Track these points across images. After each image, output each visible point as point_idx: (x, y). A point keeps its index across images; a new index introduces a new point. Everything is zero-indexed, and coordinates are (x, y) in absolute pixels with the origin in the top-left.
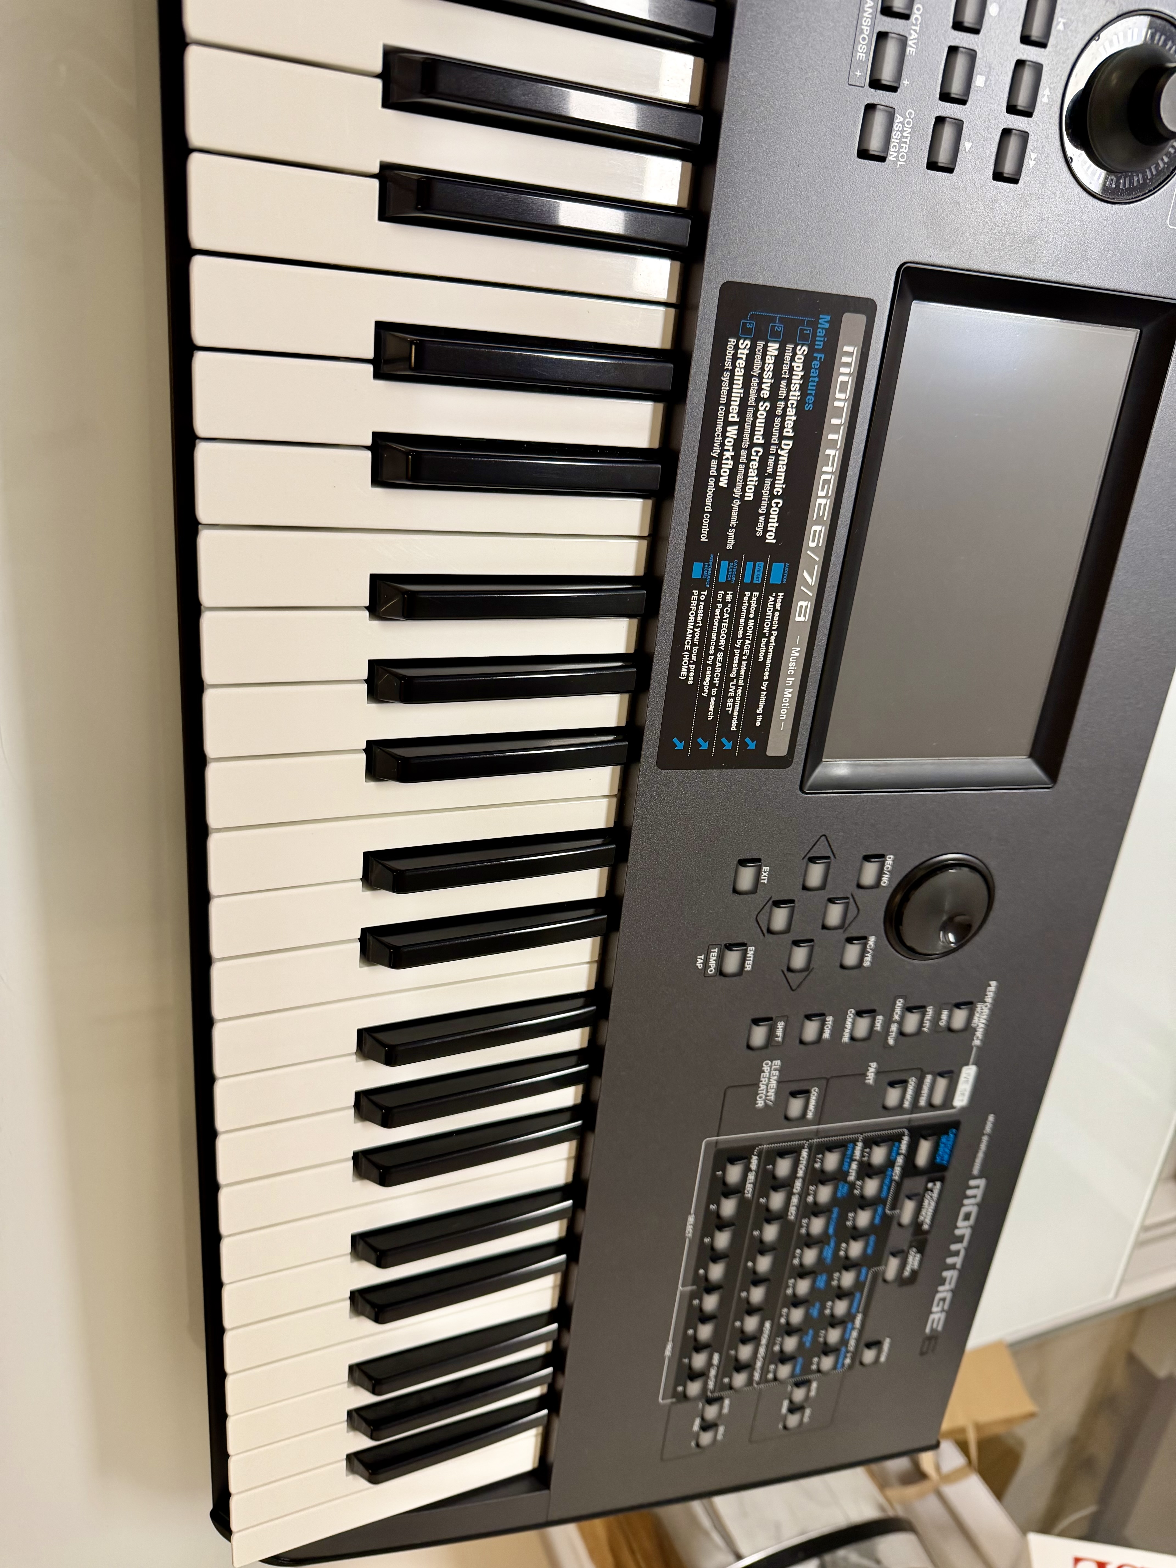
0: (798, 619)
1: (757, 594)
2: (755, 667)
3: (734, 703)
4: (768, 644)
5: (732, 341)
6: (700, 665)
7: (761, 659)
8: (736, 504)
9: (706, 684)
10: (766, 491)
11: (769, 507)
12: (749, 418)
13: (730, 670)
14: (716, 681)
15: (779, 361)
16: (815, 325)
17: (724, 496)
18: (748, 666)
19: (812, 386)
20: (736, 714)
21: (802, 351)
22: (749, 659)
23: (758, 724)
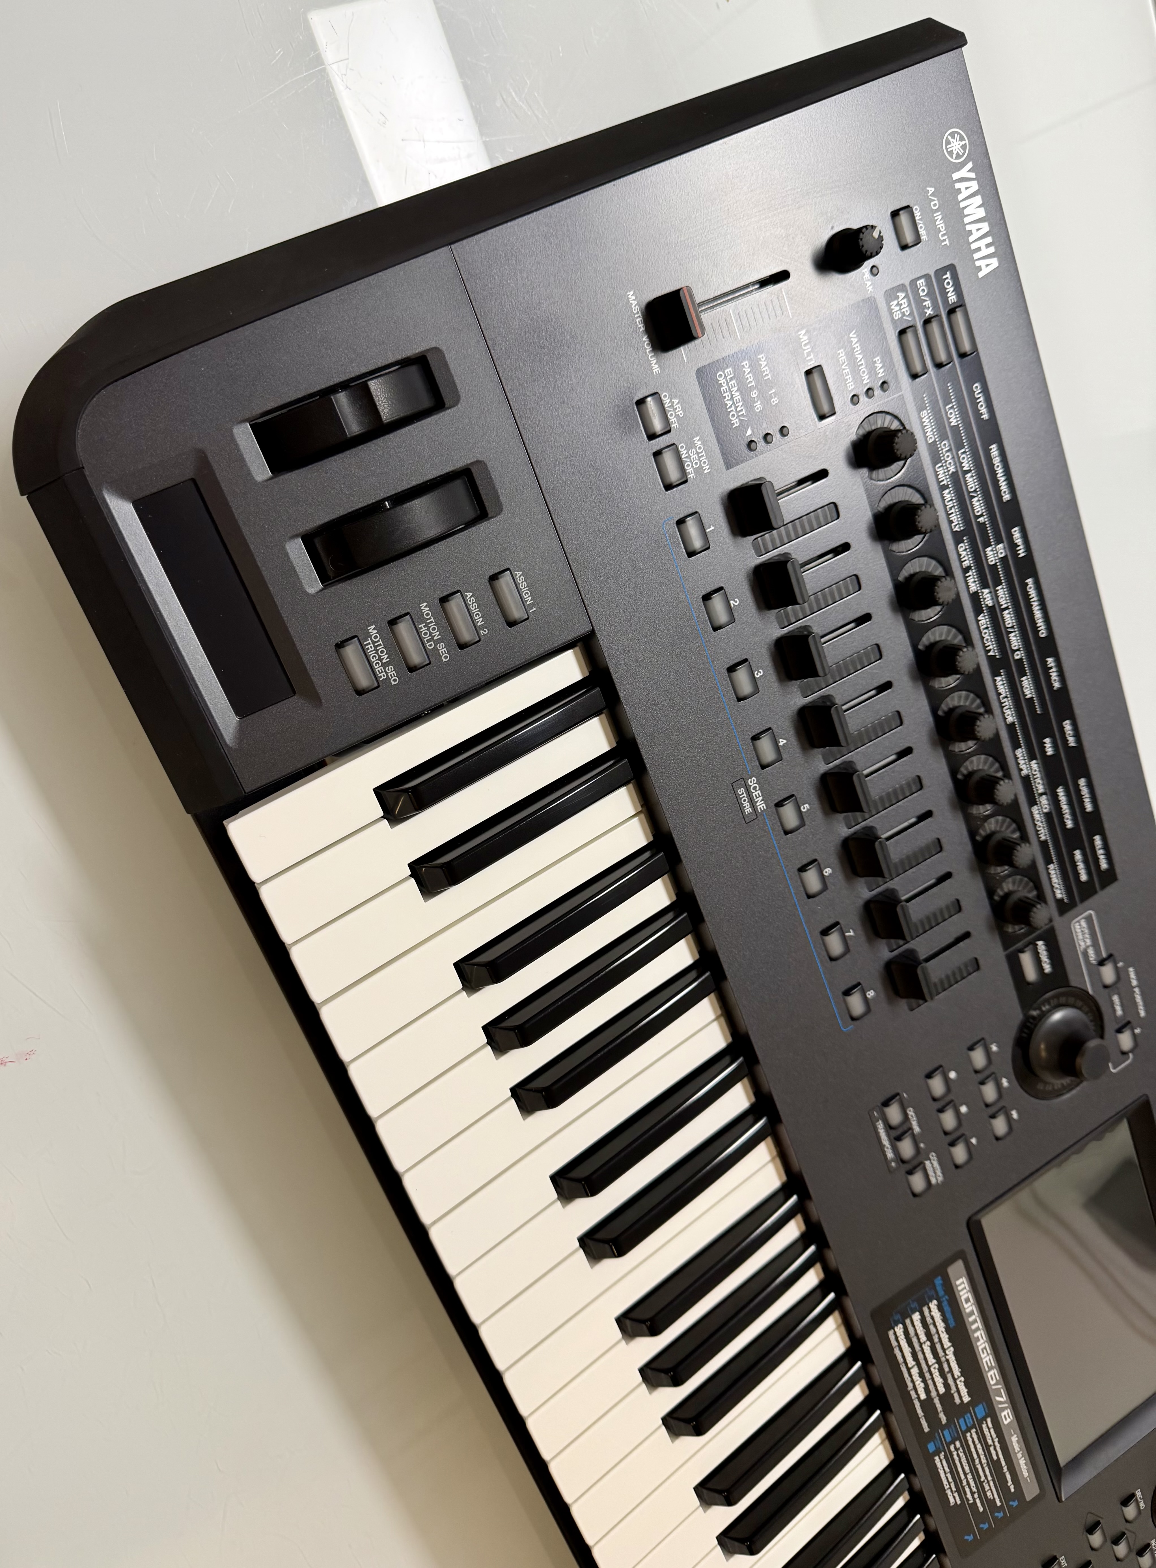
0: (1006, 1422)
1: (974, 1430)
2: (995, 1466)
3: (992, 1492)
4: (995, 1449)
5: (891, 1333)
6: (960, 1490)
7: (995, 1458)
8: (937, 1401)
9: (969, 1496)
10: (950, 1381)
11: (956, 1386)
12: (920, 1356)
13: (979, 1477)
14: (974, 1489)
15: (923, 1321)
16: (934, 1288)
17: (927, 1404)
18: (989, 1468)
19: (949, 1315)
20: (996, 1496)
21: (933, 1305)
22: (988, 1464)
23: (1013, 1490)
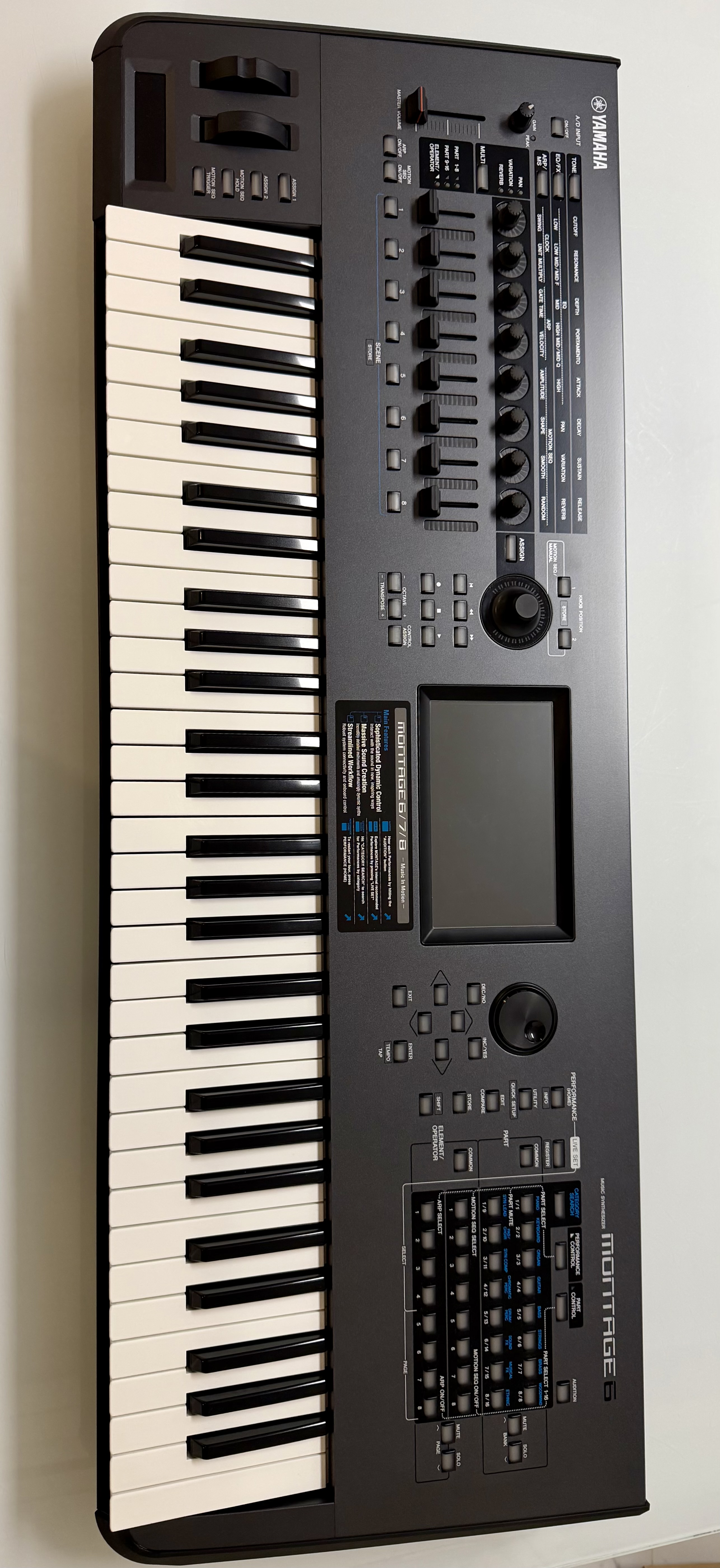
0: (401, 849)
1: (377, 837)
2: (383, 875)
3: (375, 894)
4: (387, 862)
5: (345, 725)
6: (353, 874)
7: (385, 870)
8: (358, 795)
9: (358, 884)
10: (372, 788)
11: (375, 795)
12: (358, 756)
13: (369, 876)
14: (363, 882)
15: (368, 731)
16: (382, 715)
17: (352, 792)
18: (378, 874)
19: (386, 741)
20: (377, 900)
21: (378, 726)
22: (378, 870)
23: (390, 905)
